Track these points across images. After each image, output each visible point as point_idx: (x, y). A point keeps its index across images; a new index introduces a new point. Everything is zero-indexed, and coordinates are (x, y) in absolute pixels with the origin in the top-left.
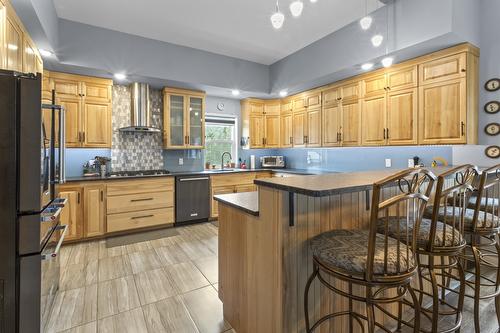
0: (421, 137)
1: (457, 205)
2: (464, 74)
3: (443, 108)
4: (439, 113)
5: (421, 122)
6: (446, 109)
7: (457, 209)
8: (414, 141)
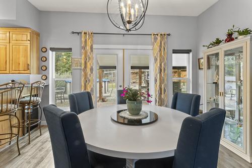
0: (11, 70)
1: (13, 104)
2: (29, 42)
3: (21, 56)
4: (19, 58)
5: (11, 62)
6: (22, 56)
7: (13, 105)
8: (8, 72)
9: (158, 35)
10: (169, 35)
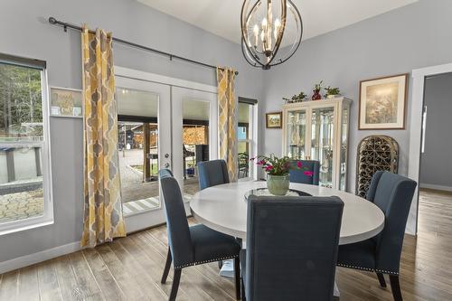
9: (223, 70)
10: (237, 73)
